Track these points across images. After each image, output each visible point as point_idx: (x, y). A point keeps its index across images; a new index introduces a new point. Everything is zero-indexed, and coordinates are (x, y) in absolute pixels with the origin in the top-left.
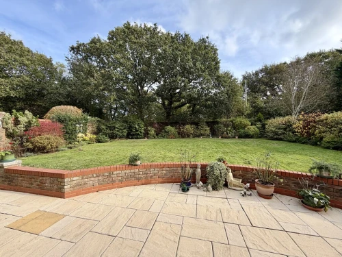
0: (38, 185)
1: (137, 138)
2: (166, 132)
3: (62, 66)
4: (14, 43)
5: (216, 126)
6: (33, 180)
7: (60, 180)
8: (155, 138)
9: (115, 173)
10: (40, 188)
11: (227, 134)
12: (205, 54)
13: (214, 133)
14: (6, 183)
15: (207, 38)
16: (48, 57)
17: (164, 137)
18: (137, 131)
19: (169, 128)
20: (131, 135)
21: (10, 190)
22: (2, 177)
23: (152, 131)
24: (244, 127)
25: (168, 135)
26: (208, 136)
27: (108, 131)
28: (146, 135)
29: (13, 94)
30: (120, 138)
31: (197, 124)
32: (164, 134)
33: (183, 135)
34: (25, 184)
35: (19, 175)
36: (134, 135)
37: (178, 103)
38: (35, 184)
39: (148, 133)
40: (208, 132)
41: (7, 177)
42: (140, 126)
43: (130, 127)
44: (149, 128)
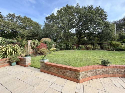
0: (62, 73)
1: (69, 50)
2: (80, 47)
3: (41, 25)
4: (28, 18)
5: (103, 45)
6: (59, 70)
7: (76, 73)
8: (76, 50)
9: (98, 70)
10: (64, 75)
11: (109, 48)
12: (100, 13)
13: (102, 48)
14: (46, 70)
15: (99, 6)
16: (37, 22)
17: (79, 49)
18: (69, 47)
19: (81, 46)
20: (67, 49)
21: (47, 73)
22: (44, 67)
23: (75, 47)
24: (118, 45)
25: (81, 49)
26: (99, 49)
27: (59, 47)
28: (73, 49)
29: (29, 35)
30: (64, 49)
31: (93, 44)
32: (80, 48)
33: (88, 49)
34: (55, 71)
35: (52, 67)
36: (68, 48)
37: (84, 36)
38: (60, 73)
39: (73, 48)
40: (99, 48)
41: (46, 67)
42: (70, 45)
43: (67, 46)
44: (74, 46)
